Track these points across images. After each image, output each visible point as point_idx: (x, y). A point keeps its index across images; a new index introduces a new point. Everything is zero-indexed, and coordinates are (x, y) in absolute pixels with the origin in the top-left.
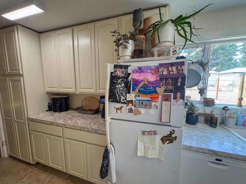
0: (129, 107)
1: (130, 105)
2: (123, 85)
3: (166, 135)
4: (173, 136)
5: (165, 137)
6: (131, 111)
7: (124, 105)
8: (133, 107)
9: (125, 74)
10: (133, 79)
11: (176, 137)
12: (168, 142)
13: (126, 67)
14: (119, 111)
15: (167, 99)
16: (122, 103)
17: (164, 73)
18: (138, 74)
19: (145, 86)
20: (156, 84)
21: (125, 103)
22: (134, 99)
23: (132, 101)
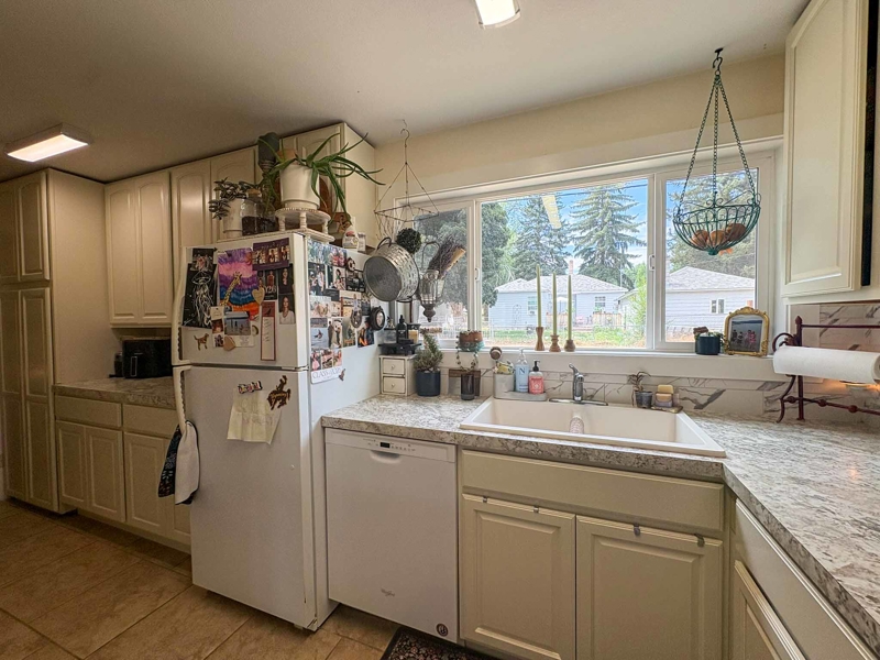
0: (216, 335)
1: (218, 329)
2: (207, 289)
3: (275, 389)
4: (285, 389)
5: (274, 392)
6: (219, 342)
7: (209, 331)
8: (223, 334)
9: (210, 268)
10: (221, 276)
11: (289, 391)
12: (278, 403)
13: (210, 252)
14: (202, 346)
15: (269, 312)
16: (206, 327)
17: (261, 262)
18: (227, 266)
19: (238, 289)
20: (252, 284)
21: (209, 327)
22: (223, 317)
23: (221, 320)
